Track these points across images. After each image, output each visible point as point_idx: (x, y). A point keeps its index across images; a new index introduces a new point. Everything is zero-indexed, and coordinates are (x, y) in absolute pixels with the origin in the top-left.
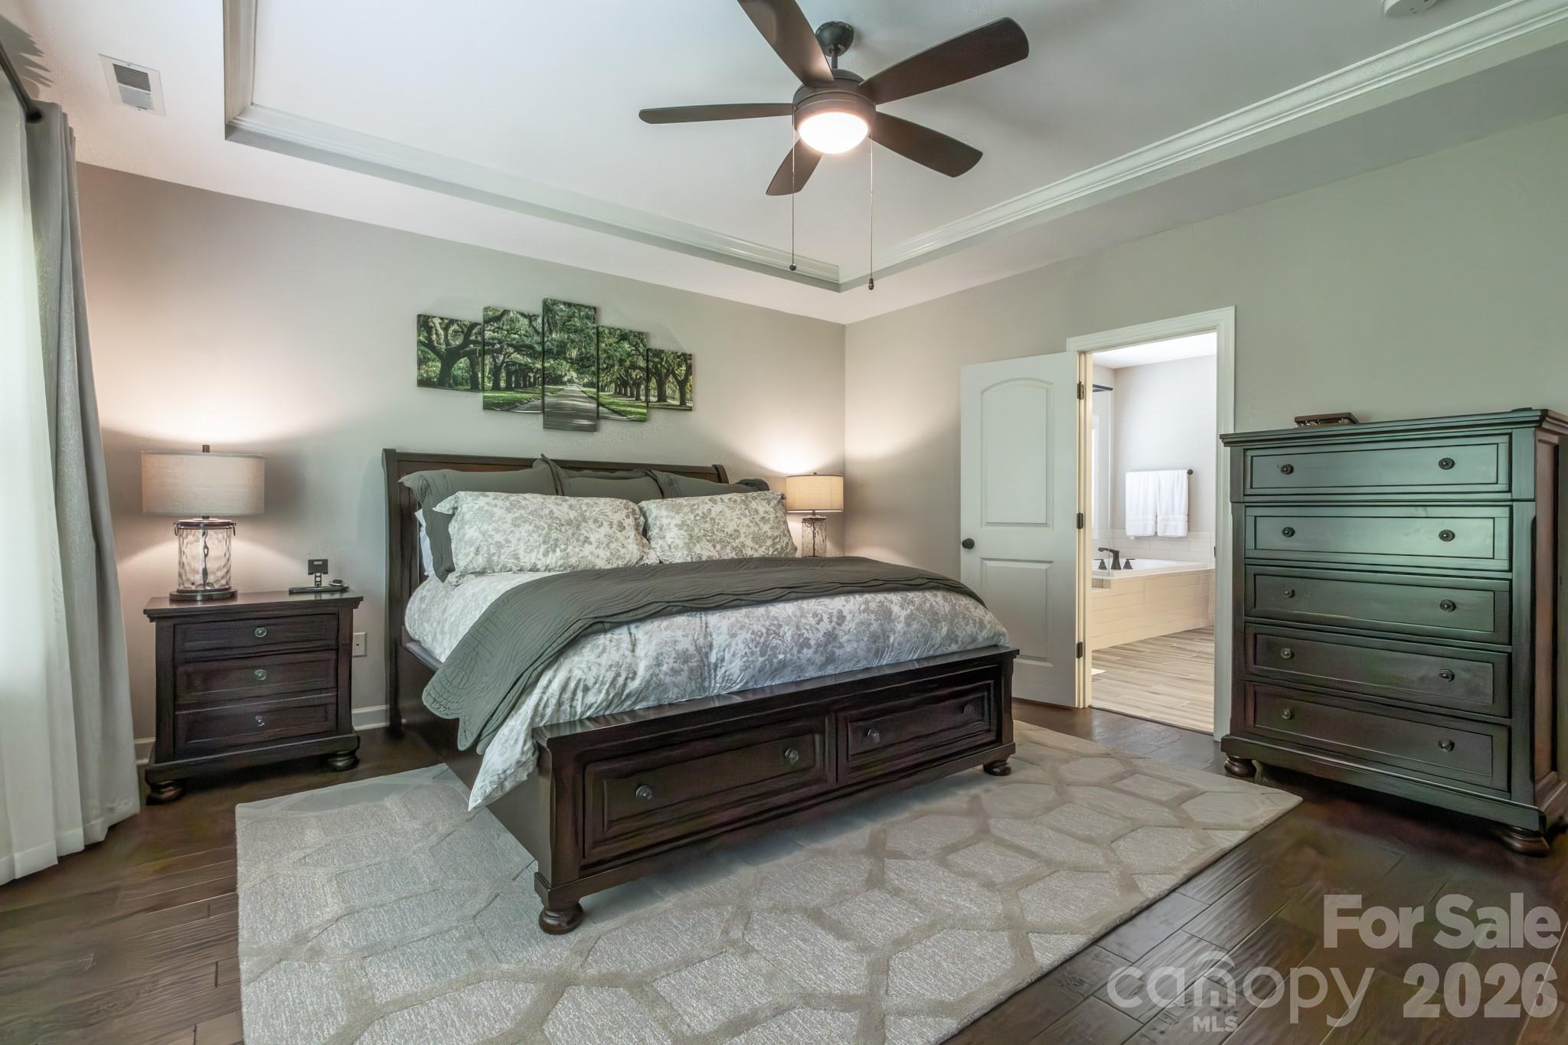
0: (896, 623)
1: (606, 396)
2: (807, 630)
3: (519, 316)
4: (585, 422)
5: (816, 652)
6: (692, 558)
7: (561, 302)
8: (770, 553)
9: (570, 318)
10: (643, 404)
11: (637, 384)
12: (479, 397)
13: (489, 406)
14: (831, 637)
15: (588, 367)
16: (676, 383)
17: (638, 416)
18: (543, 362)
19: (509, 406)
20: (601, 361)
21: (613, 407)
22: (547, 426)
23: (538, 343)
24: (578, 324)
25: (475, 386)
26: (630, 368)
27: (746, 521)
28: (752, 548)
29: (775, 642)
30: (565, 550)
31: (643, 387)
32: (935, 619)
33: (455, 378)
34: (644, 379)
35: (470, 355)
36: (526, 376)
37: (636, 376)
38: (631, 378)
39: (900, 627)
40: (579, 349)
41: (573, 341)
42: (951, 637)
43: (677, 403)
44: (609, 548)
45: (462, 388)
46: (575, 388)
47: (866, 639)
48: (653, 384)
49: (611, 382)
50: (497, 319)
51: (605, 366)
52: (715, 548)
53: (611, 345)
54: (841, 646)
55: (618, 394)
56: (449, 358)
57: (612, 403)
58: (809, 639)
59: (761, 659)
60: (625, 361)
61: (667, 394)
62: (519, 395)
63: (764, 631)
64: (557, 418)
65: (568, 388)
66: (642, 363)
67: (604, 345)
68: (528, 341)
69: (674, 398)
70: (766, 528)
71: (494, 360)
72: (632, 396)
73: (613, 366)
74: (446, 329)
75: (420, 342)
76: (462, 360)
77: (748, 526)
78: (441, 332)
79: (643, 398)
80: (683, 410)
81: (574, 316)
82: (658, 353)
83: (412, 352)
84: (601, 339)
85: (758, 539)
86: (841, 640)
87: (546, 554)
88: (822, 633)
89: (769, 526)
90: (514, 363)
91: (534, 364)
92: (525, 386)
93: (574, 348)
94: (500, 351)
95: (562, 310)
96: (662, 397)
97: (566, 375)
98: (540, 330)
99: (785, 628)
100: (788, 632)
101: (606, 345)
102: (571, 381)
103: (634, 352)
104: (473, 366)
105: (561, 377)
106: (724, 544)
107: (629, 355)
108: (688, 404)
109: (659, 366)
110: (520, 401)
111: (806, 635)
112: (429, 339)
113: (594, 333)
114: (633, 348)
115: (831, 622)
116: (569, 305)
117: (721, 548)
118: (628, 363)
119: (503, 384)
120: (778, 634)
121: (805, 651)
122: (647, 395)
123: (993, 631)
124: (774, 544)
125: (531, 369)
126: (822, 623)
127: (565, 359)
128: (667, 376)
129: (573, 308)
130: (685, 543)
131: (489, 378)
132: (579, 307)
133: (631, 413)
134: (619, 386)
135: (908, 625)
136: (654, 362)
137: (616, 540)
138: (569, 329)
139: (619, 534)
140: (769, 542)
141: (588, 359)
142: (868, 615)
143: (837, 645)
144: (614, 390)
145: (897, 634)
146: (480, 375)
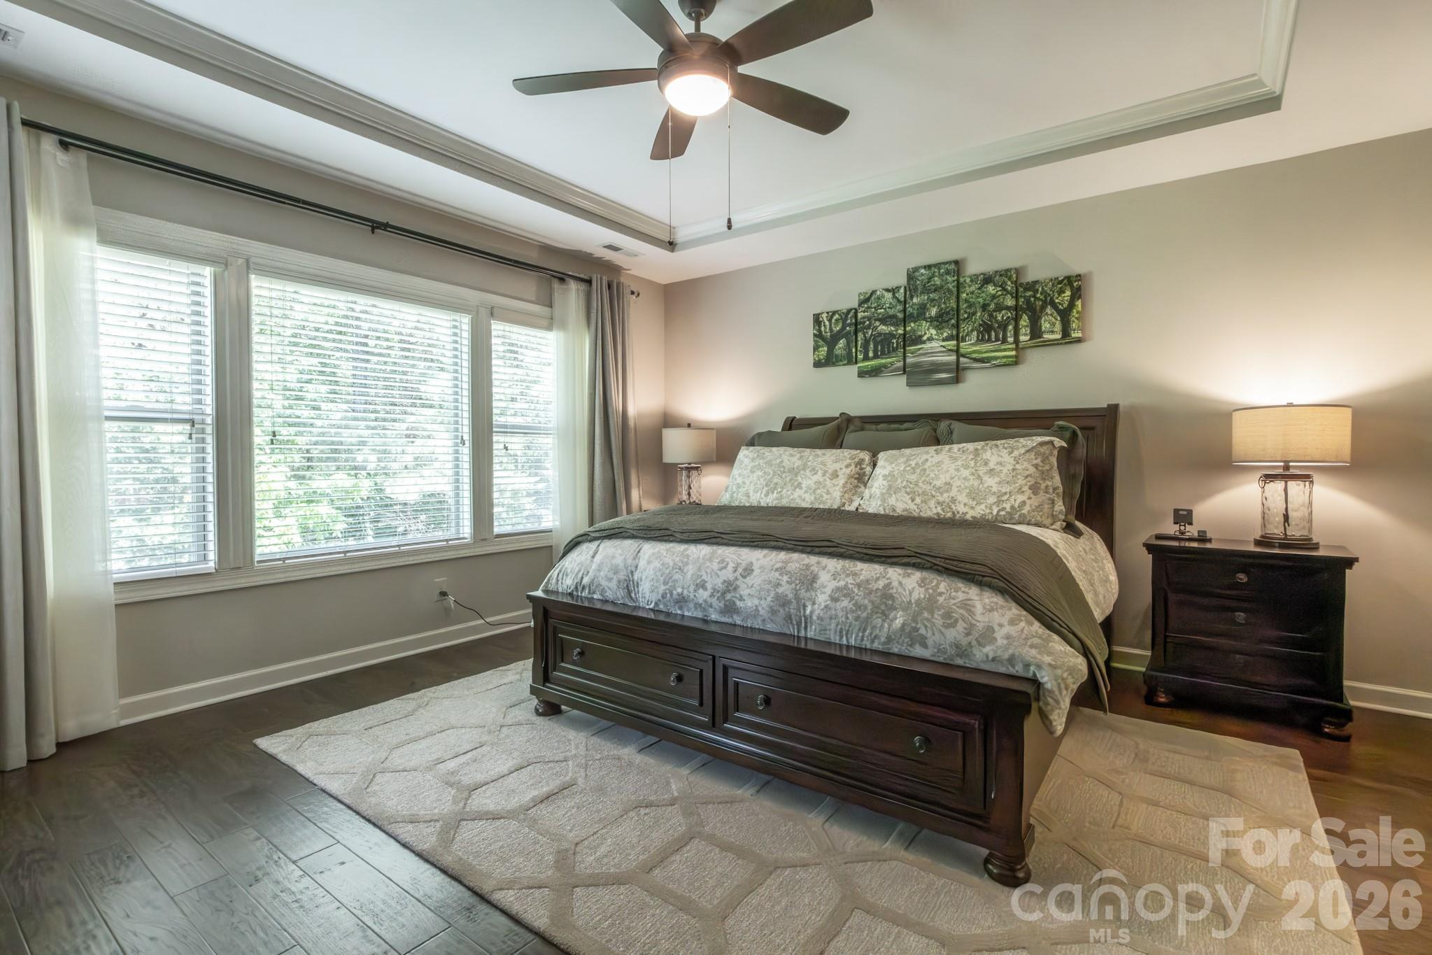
0: (818, 594)
1: (966, 347)
2: (706, 572)
3: (884, 292)
4: (944, 376)
5: (712, 595)
6: (884, 509)
7: (920, 267)
8: (995, 513)
9: (930, 279)
10: (1010, 346)
11: (1003, 326)
12: (854, 369)
13: (862, 374)
14: (730, 586)
15: (947, 321)
16: (1055, 314)
17: (1004, 360)
18: (905, 327)
19: (874, 372)
20: (962, 311)
21: (974, 356)
22: (910, 384)
23: (899, 312)
24: (938, 283)
25: (850, 360)
26: (995, 311)
27: (965, 473)
28: (965, 504)
29: (676, 577)
30: (780, 492)
31: (1010, 327)
32: (886, 601)
33: (837, 356)
34: (1013, 319)
35: (847, 336)
36: (890, 343)
37: (1003, 317)
38: (997, 321)
39: (822, 598)
40: (939, 306)
41: (933, 300)
42: (912, 634)
43: (1058, 336)
44: (814, 493)
45: (841, 363)
46: (934, 344)
47: (769, 599)
48: (1024, 321)
49: (972, 330)
50: (867, 300)
51: (966, 316)
52: (913, 501)
53: (972, 293)
54: (741, 599)
55: (981, 340)
56: (832, 342)
57: (975, 352)
58: (706, 582)
59: (663, 588)
60: (988, 305)
61: (1043, 329)
62: (884, 361)
63: (671, 564)
64: (919, 376)
65: (928, 345)
66: (1010, 302)
67: (965, 295)
68: (891, 312)
69: (1052, 332)
70: (991, 482)
71: (865, 336)
72: (997, 340)
73: (974, 314)
74: (830, 321)
75: (815, 335)
76: (841, 341)
77: (965, 479)
78: (827, 323)
79: (1011, 340)
80: (1066, 343)
81: (933, 276)
82: (1032, 286)
83: (811, 343)
84: (962, 290)
85: (974, 495)
86: (742, 593)
87: (767, 495)
88: (721, 581)
89: (997, 479)
90: (880, 334)
91: (896, 331)
92: (889, 352)
93: (934, 306)
94: (869, 327)
95: (922, 275)
96: (1036, 333)
97: (925, 334)
98: (903, 299)
99: (690, 567)
100: (690, 570)
101: (967, 294)
102: (930, 339)
103: (1000, 293)
104: (848, 343)
105: (921, 336)
106: (926, 497)
107: (994, 297)
108: (1073, 335)
109: (1032, 299)
110: (885, 366)
111: (704, 577)
112: (820, 331)
113: (953, 287)
114: (999, 289)
115: (735, 571)
116: (928, 267)
117: (922, 501)
118: (992, 306)
119: (871, 354)
120: (682, 572)
121: (701, 591)
122: (1016, 335)
123: (1011, 651)
124: (999, 502)
125: (893, 336)
126: (724, 571)
127: (925, 319)
128: (1043, 308)
129: (933, 269)
130: (882, 494)
131: (860, 351)
132: (938, 265)
133: (996, 358)
134: (981, 332)
135: (834, 599)
136: (1025, 297)
137: (824, 487)
138: (929, 290)
139: (828, 482)
140: (992, 500)
141: (948, 313)
142: (781, 574)
143: (738, 596)
144: (975, 339)
145: (816, 606)
146: (854, 350)
